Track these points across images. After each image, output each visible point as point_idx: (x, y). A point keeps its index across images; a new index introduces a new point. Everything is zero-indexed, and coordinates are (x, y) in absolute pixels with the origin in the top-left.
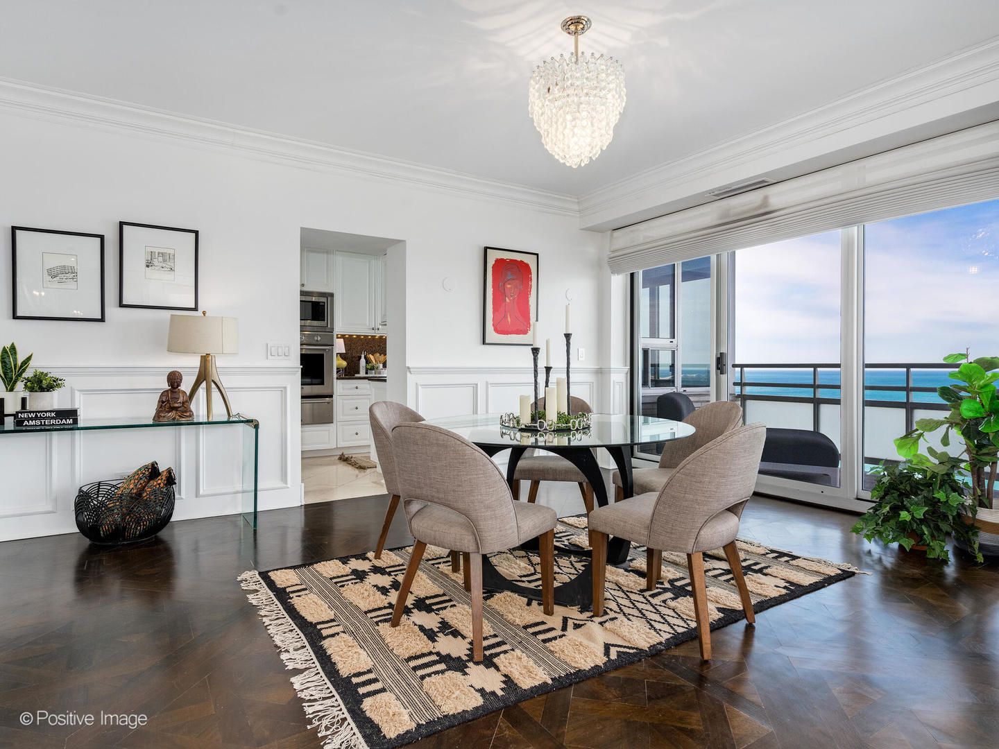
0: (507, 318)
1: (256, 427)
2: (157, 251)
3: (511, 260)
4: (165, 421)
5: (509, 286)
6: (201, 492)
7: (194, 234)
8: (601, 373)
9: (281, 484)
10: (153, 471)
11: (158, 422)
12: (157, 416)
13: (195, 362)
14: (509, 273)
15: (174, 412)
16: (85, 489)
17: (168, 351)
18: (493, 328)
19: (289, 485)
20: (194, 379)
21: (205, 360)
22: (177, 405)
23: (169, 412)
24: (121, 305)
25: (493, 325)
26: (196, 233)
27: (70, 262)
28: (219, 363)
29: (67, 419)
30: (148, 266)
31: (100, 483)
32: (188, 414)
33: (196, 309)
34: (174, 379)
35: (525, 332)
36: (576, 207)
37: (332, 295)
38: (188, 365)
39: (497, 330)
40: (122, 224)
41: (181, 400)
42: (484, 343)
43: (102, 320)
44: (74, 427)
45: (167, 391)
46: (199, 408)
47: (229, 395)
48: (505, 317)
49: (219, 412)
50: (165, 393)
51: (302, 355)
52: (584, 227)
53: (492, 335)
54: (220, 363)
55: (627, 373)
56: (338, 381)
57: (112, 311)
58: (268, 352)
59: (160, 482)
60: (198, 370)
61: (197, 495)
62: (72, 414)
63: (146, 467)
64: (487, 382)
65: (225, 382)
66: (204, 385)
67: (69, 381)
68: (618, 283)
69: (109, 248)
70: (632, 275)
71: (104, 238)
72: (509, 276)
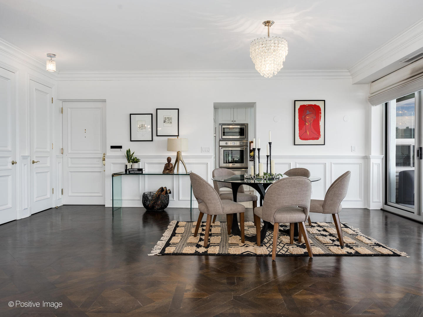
0: (307, 132)
2: (167, 117)
3: (309, 105)
4: (165, 173)
5: (308, 117)
6: (180, 199)
7: (177, 110)
8: (367, 158)
10: (162, 190)
11: (164, 173)
12: (164, 172)
13: (175, 154)
14: (308, 111)
15: (168, 170)
16: (146, 193)
17: (167, 150)
18: (299, 137)
20: (175, 160)
21: (178, 153)
22: (169, 168)
23: (166, 170)
24: (157, 136)
25: (299, 136)
27: (144, 123)
28: (183, 154)
30: (164, 122)
31: (150, 192)
32: (172, 171)
33: (178, 136)
34: (169, 160)
35: (318, 139)
36: (349, 74)
37: (247, 125)
38: (173, 155)
39: (301, 138)
40: (157, 109)
41: (170, 167)
42: (295, 145)
43: (152, 141)
44: (142, 174)
45: (167, 164)
47: (187, 166)
48: (306, 132)
50: (166, 165)
52: (354, 83)
53: (298, 141)
55: (383, 159)
56: (250, 162)
57: (155, 137)
58: (202, 150)
59: (164, 193)
60: (176, 157)
61: (179, 200)
62: (141, 170)
63: (161, 188)
64: (296, 163)
65: (185, 161)
66: (178, 162)
67: (141, 161)
68: (377, 111)
69: (154, 118)
70: (386, 104)
71: (152, 114)
72: (308, 112)
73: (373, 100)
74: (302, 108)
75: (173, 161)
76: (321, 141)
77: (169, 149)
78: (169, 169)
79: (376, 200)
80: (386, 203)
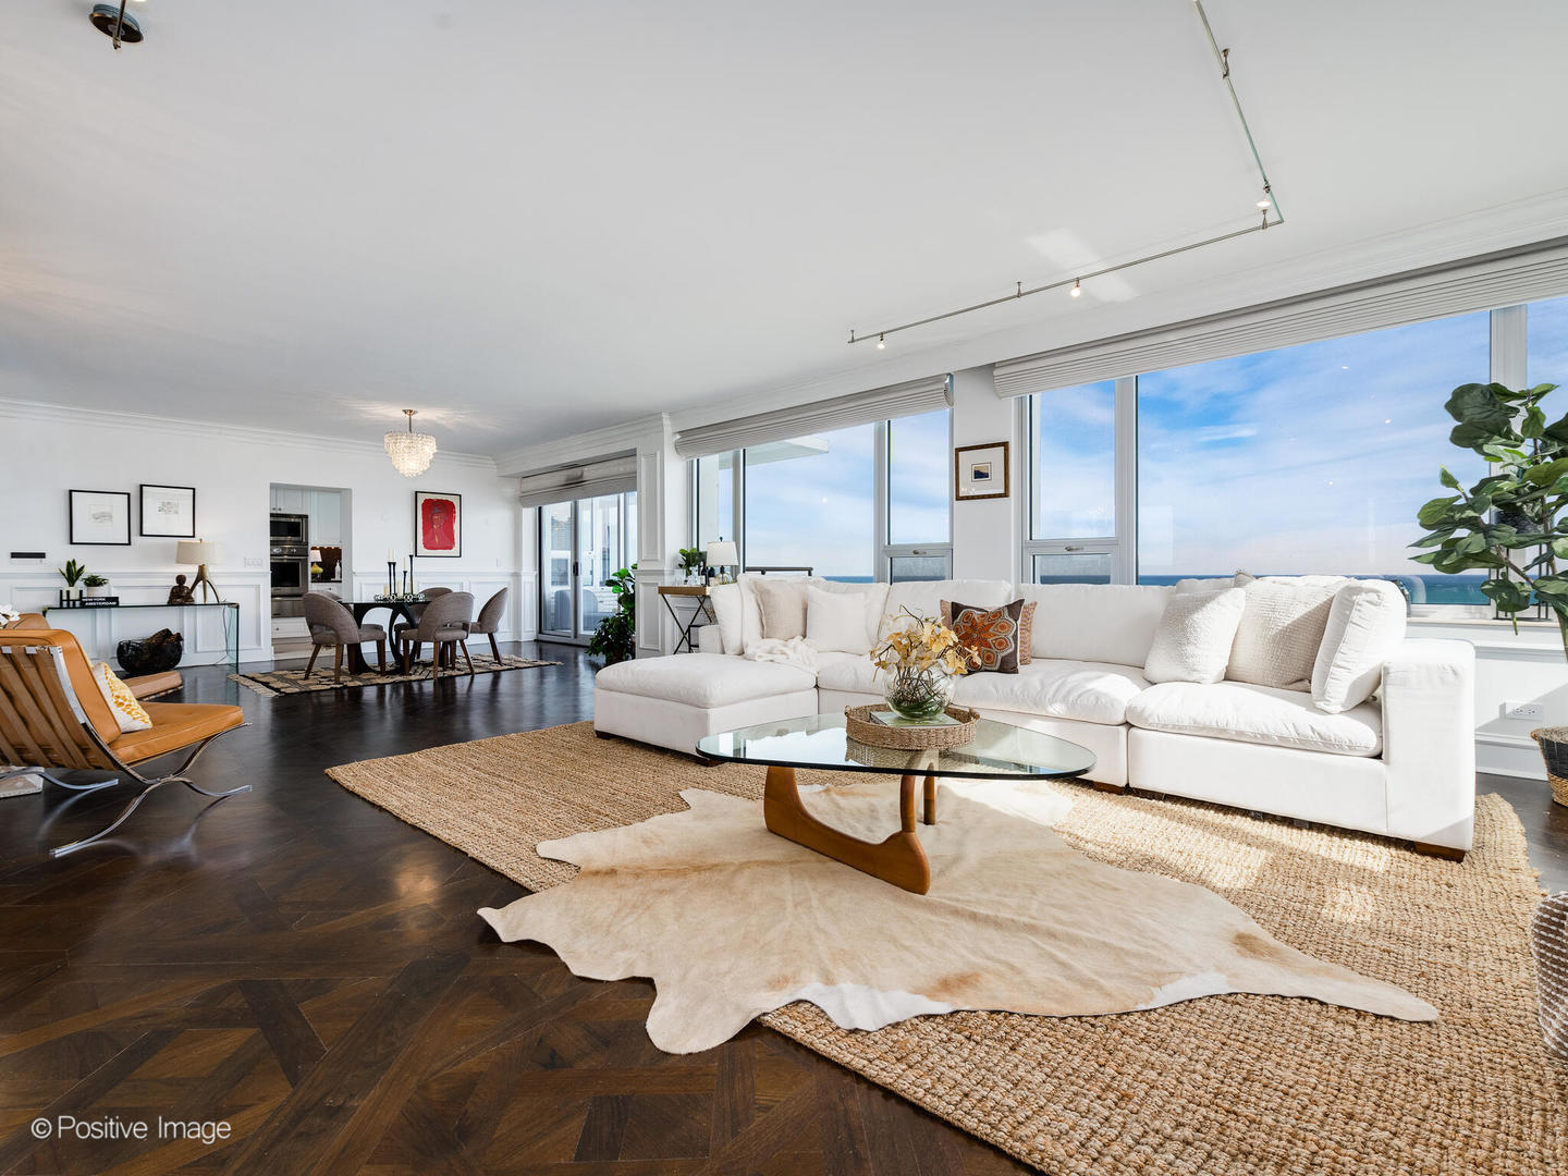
0: (435, 539)
1: (238, 607)
2: (167, 501)
3: (438, 500)
4: (175, 603)
5: (436, 517)
6: (198, 649)
7: (191, 490)
8: (517, 576)
9: (256, 647)
10: (167, 633)
11: (171, 603)
12: (169, 601)
13: (195, 569)
14: (436, 508)
15: (181, 598)
17: (176, 563)
18: (422, 546)
19: (262, 646)
21: (201, 568)
22: (183, 595)
23: (177, 598)
24: (141, 535)
25: (423, 544)
26: (194, 489)
27: (107, 510)
29: (113, 602)
30: (160, 511)
32: (190, 600)
33: (194, 536)
34: (181, 579)
35: (451, 548)
36: (493, 462)
37: (306, 517)
39: (427, 546)
40: (141, 486)
41: (186, 591)
42: (416, 555)
43: (129, 544)
44: (117, 606)
45: (176, 587)
46: (198, 596)
47: (218, 588)
48: (433, 538)
49: (211, 599)
50: (174, 588)
51: (272, 563)
53: (422, 550)
54: (210, 571)
55: (536, 576)
56: (313, 583)
57: (136, 538)
58: (246, 563)
59: (172, 641)
60: (196, 574)
61: (196, 652)
63: (163, 631)
65: (215, 582)
66: (201, 583)
67: (112, 582)
68: (529, 514)
69: (136, 501)
70: (540, 508)
71: (129, 494)
72: (437, 511)
73: (524, 499)
74: (427, 503)
75: (189, 583)
76: (455, 551)
77: (180, 560)
78: (180, 596)
79: (528, 629)
80: (540, 632)
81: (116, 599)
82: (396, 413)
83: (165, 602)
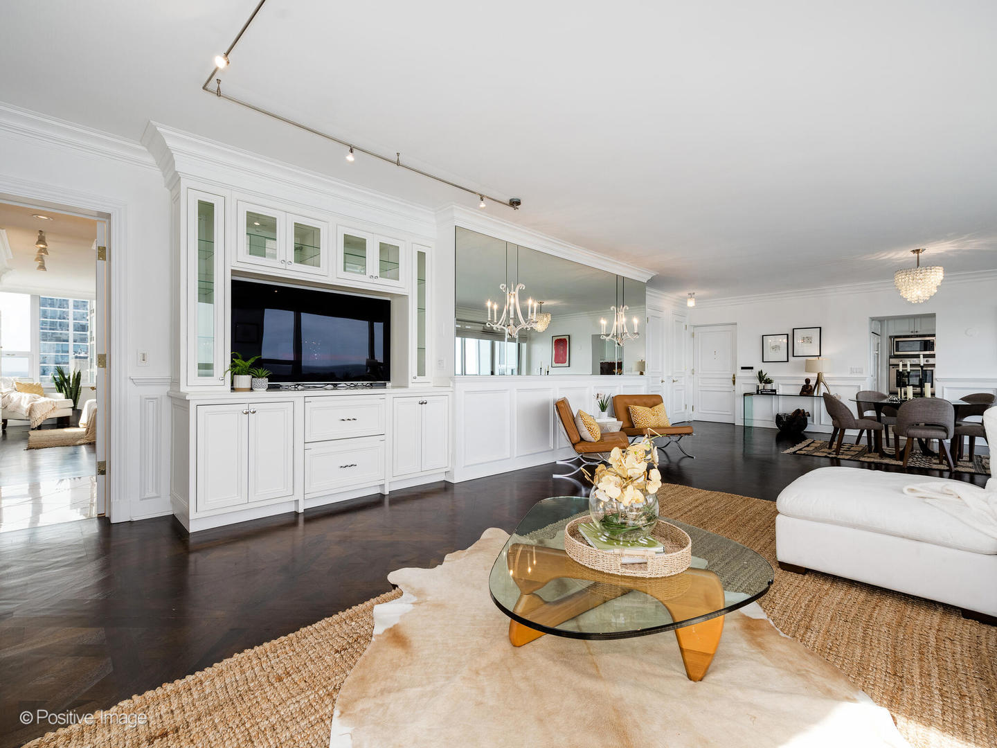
2: (806, 336)
6: (822, 423)
7: (820, 329)
10: (800, 411)
13: (815, 375)
16: (780, 414)
17: (805, 372)
21: (818, 374)
23: (805, 392)
24: (793, 356)
27: (779, 344)
28: (825, 375)
29: (773, 392)
30: (803, 342)
31: (785, 413)
32: (811, 393)
33: (819, 356)
34: (808, 381)
38: (813, 377)
40: (794, 329)
41: (809, 388)
43: (787, 361)
44: (775, 394)
45: (805, 385)
47: (830, 387)
57: (791, 358)
58: (852, 372)
59: (801, 415)
60: (817, 378)
61: (820, 424)
63: (797, 410)
65: (828, 383)
66: (819, 383)
67: (775, 381)
69: (790, 338)
71: (787, 335)
77: (807, 370)
78: (807, 391)
81: (775, 391)
82: (906, 255)
83: (798, 393)
